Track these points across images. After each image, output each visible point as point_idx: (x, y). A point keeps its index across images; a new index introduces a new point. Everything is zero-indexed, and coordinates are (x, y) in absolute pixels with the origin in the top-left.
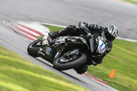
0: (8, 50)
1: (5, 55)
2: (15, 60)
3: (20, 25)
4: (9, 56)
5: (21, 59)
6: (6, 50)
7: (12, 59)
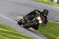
0: (13, 29)
1: (12, 30)
2: (16, 33)
3: (18, 18)
4: (14, 31)
5: (19, 32)
6: (12, 28)
7: (15, 32)
